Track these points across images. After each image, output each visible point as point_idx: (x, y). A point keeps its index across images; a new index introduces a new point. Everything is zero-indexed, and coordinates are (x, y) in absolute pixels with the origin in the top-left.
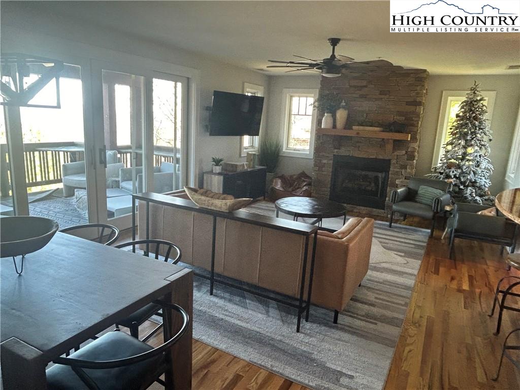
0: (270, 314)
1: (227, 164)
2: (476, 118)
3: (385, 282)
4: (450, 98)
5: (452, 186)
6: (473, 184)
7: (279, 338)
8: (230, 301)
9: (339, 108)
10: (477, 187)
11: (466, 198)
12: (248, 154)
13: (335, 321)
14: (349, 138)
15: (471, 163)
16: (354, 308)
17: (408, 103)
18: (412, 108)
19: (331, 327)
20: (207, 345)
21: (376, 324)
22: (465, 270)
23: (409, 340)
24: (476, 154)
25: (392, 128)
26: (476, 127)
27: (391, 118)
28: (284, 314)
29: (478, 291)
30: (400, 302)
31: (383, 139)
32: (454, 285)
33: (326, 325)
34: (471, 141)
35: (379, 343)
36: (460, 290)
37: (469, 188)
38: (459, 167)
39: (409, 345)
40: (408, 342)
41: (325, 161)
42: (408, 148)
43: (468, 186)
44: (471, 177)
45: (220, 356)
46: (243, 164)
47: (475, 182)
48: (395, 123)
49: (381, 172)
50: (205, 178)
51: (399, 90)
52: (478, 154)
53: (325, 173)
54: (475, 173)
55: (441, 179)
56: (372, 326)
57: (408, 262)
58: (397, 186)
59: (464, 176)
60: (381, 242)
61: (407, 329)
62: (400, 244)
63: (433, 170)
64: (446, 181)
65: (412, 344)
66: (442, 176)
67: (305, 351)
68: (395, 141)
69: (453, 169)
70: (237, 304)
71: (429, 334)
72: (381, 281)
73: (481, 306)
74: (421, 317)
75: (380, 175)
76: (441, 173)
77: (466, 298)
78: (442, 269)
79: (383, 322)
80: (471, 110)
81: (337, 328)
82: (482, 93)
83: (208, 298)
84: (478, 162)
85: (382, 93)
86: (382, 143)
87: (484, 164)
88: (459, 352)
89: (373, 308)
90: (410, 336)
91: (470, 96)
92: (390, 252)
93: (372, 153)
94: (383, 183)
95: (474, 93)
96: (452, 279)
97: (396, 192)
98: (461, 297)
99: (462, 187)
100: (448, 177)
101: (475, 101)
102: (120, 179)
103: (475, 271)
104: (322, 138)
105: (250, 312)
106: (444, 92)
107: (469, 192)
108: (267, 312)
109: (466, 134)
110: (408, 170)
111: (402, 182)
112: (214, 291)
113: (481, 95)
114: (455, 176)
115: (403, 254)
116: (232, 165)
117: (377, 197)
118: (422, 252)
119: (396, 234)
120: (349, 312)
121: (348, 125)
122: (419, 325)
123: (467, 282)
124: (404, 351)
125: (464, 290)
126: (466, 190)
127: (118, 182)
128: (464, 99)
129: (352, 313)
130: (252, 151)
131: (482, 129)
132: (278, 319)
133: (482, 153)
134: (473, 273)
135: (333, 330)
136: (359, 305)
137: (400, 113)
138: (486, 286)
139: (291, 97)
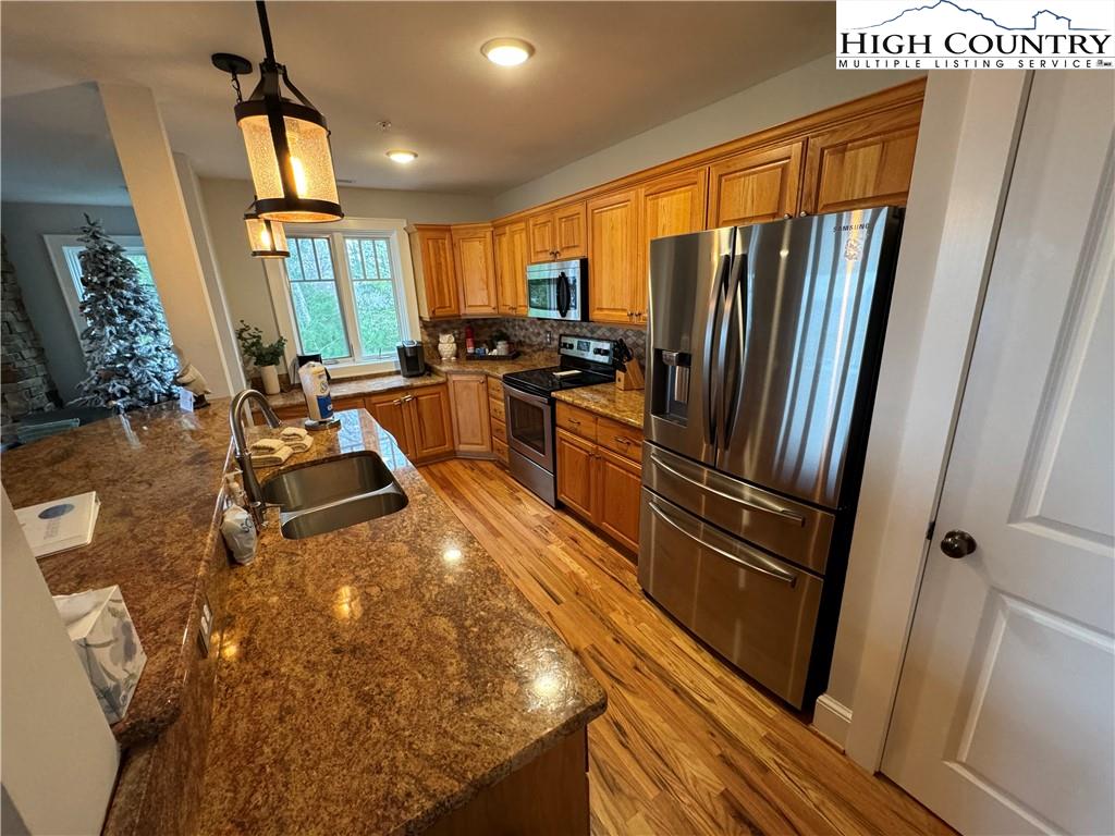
2: (118, 285)
26: (127, 300)
34: (127, 326)
38: (123, 374)
80: (101, 270)
82: (112, 238)
95: (96, 237)
101: (102, 254)
109: (112, 314)
113: (111, 242)
128: (80, 248)
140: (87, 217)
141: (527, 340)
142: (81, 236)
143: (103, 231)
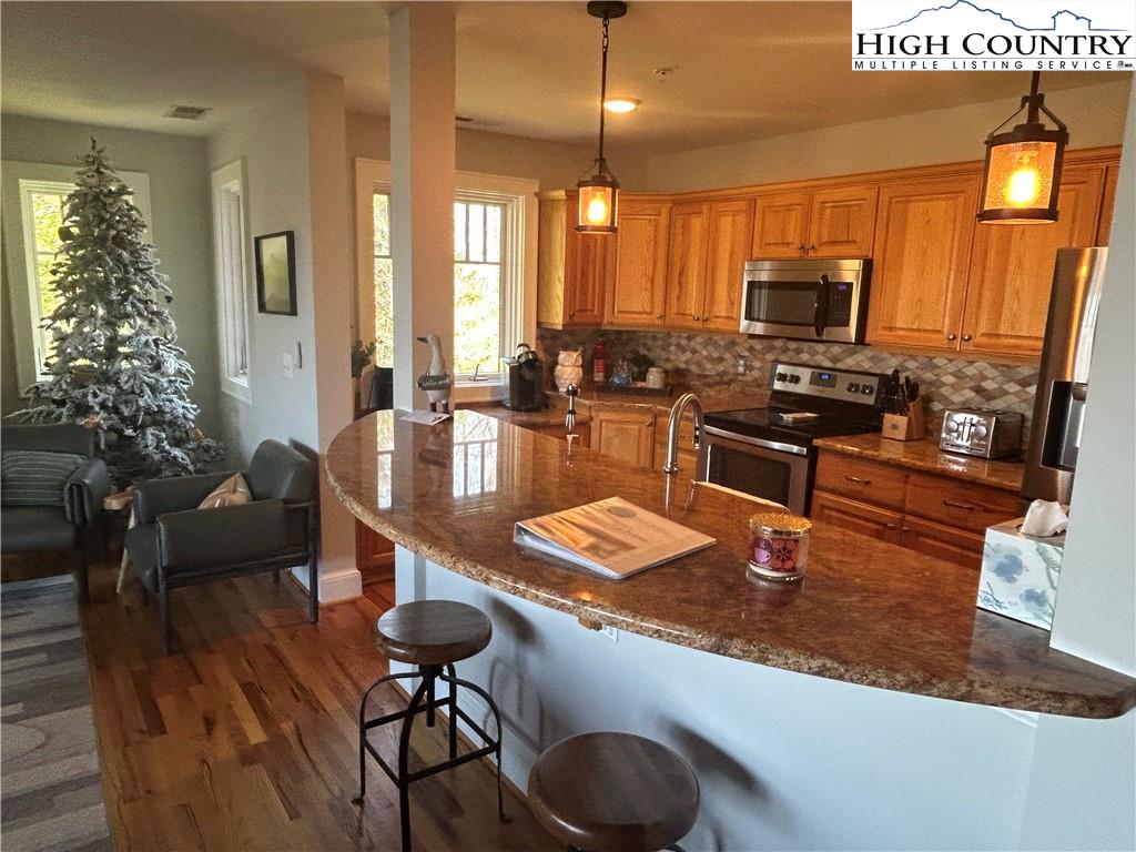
2: (119, 242)
5: (102, 434)
6: (157, 418)
10: (170, 423)
11: (148, 460)
15: (136, 363)
22: (224, 675)
24: (143, 338)
26: (125, 266)
29: (288, 728)
34: (121, 304)
37: (150, 431)
38: (107, 378)
43: (144, 427)
44: (146, 400)
47: (161, 411)
52: (151, 339)
54: (154, 389)
55: (63, 420)
57: (49, 735)
59: (126, 402)
63: (29, 397)
66: (64, 410)
69: (92, 388)
73: (323, 780)
76: (60, 403)
77: (274, 775)
78: (166, 704)
80: (103, 220)
84: (153, 358)
87: (172, 364)
91: (88, 180)
95: (98, 171)
96: (209, 723)
98: (263, 778)
99: (129, 432)
100: (84, 410)
101: (106, 196)
107: (151, 440)
109: (104, 286)
114: (103, 406)
123: (252, 714)
125: (258, 748)
126: (144, 438)
131: (141, 270)
133: (158, 333)
134: (250, 675)
140: (94, 142)
141: (693, 368)
142: (82, 169)
143: (110, 163)
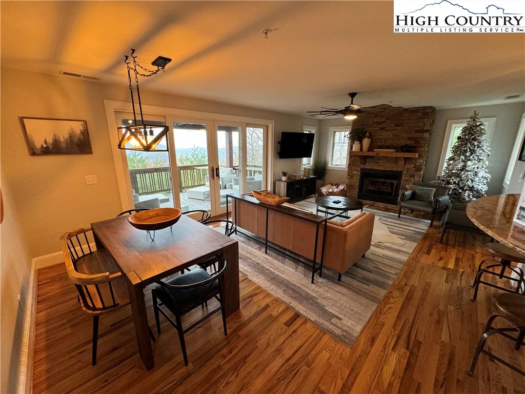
0: (298, 270)
1: (290, 175)
2: (474, 139)
3: (384, 257)
4: (454, 125)
5: (451, 190)
6: (471, 189)
7: (299, 285)
8: (276, 259)
9: (364, 137)
10: (475, 191)
11: (464, 199)
12: (305, 168)
13: (339, 280)
14: (372, 157)
15: (469, 173)
16: (356, 272)
17: (417, 131)
18: (419, 135)
19: (335, 283)
20: (255, 284)
21: (369, 285)
22: (453, 253)
23: (391, 300)
24: (474, 166)
25: (404, 149)
26: (475, 146)
27: (403, 142)
28: (307, 270)
29: (461, 270)
30: (392, 272)
31: (397, 157)
32: (441, 264)
33: (333, 281)
34: (469, 156)
35: (367, 298)
36: (444, 268)
37: (467, 192)
38: (458, 176)
39: (390, 303)
40: (390, 301)
41: (355, 173)
42: (416, 162)
43: (466, 190)
44: (469, 183)
45: (261, 292)
46: (301, 175)
47: (473, 187)
48: (406, 146)
49: (395, 180)
50: (277, 183)
51: (410, 122)
52: (476, 166)
53: (355, 180)
54: (472, 181)
55: (443, 185)
56: (366, 286)
57: (406, 244)
58: (406, 190)
59: (462, 183)
60: (388, 228)
61: (391, 292)
62: (404, 230)
63: (437, 178)
64: (447, 186)
65: (393, 303)
66: (444, 183)
67: (314, 297)
68: (405, 158)
69: (453, 178)
70: (280, 261)
71: (409, 298)
72: (381, 255)
73: (461, 282)
74: (406, 284)
75: (394, 181)
76: (443, 181)
77: (448, 275)
78: (433, 251)
79: (374, 284)
80: (471, 133)
81: (339, 284)
82: (482, 120)
83: (263, 255)
84: (476, 172)
85: (397, 125)
86: (396, 160)
87: (482, 173)
88: (431, 315)
89: (369, 273)
90: (393, 297)
91: (470, 123)
92: (393, 235)
93: (388, 167)
94: (396, 187)
95: (474, 120)
96: (441, 259)
97: (404, 194)
98: (445, 273)
99: (460, 191)
100: (449, 183)
101: (474, 127)
102: (233, 184)
103: (463, 255)
104: (353, 157)
105: (286, 267)
106: (449, 121)
107: (466, 194)
108: (297, 268)
109: (466, 151)
110: (416, 178)
111: (410, 186)
112: (268, 251)
113: (480, 122)
114: (454, 183)
115: (404, 238)
116: (294, 176)
117: (392, 196)
118: (420, 237)
119: (402, 223)
120: (351, 274)
121: (371, 149)
122: (403, 291)
123: (454, 263)
124: (385, 307)
125: (449, 268)
126: (465, 193)
127: (231, 185)
128: (465, 125)
129: (353, 275)
130: (307, 167)
131: (480, 147)
132: (302, 274)
133: (480, 165)
134: (461, 257)
135: (336, 285)
136: (360, 270)
137: (410, 139)
138: (470, 267)
139: (335, 132)
140: (475, 111)
143: (480, 117)
